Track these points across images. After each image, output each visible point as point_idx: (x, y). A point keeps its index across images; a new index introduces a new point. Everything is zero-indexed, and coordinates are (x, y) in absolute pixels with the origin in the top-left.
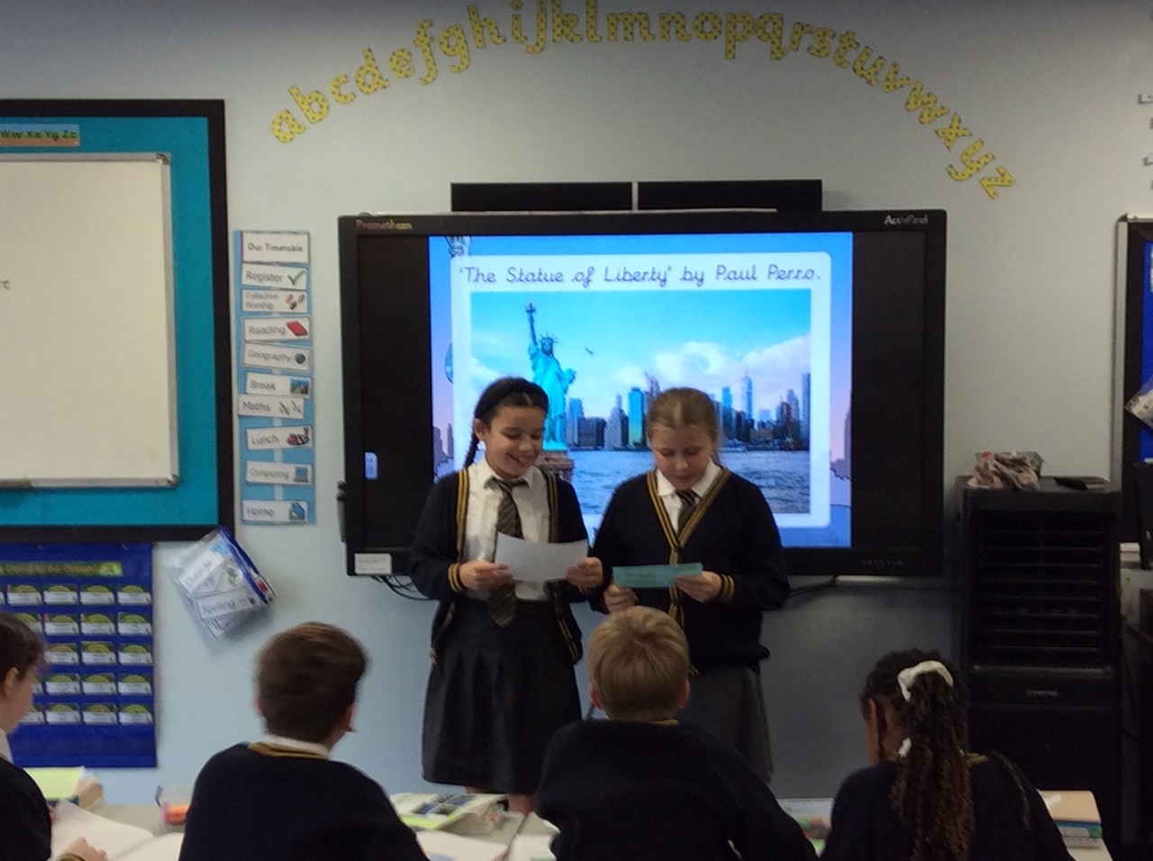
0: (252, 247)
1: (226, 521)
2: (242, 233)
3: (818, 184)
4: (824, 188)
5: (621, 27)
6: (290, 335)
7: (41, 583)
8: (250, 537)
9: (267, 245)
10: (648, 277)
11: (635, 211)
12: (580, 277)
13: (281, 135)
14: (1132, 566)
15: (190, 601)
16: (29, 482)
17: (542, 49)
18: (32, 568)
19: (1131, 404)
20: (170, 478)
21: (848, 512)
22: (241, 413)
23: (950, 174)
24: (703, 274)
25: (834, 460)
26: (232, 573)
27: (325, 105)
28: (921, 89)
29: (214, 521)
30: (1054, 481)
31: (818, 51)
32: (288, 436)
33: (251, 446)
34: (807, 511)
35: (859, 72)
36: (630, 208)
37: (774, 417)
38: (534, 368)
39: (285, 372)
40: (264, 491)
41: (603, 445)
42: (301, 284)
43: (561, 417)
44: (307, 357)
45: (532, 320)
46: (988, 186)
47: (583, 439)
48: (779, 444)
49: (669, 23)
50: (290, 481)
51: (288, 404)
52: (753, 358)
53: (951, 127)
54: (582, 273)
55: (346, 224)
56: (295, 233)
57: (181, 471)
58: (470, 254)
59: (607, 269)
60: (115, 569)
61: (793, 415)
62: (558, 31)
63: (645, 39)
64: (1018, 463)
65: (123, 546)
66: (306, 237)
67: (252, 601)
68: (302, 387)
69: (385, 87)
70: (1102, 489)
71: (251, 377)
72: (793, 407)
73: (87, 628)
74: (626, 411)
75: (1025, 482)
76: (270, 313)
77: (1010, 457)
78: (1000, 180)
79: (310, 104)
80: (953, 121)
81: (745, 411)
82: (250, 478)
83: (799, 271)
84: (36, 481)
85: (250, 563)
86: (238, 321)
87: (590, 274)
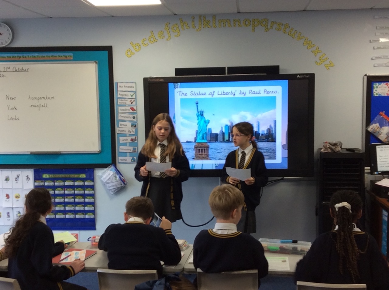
0: (120, 87)
1: (114, 162)
2: (117, 83)
3: (278, 67)
4: (280, 68)
5: (222, 23)
6: (131, 111)
7: (64, 180)
8: (120, 167)
9: (125, 86)
10: (230, 93)
11: (227, 75)
12: (211, 94)
13: (128, 55)
14: (368, 173)
15: (104, 185)
16: (60, 152)
17: (200, 30)
18: (61, 176)
19: (368, 128)
20: (99, 151)
21: (287, 158)
22: (118, 133)
23: (316, 63)
24: (245, 92)
25: (283, 144)
26: (115, 177)
27: (140, 47)
28: (308, 39)
29: (110, 162)
30: (346, 150)
31: (278, 29)
32: (131, 139)
33: (121, 142)
34: (275, 159)
35: (290, 35)
36: (225, 74)
37: (266, 132)
38: (198, 119)
39: (130, 121)
40: (124, 154)
41: (217, 141)
42: (134, 97)
43: (206, 133)
44: (135, 117)
45: (197, 106)
46: (327, 67)
47: (212, 139)
48: (267, 140)
49: (236, 22)
50: (131, 151)
51: (131, 130)
52: (260, 116)
53: (316, 50)
54: (211, 93)
55: (145, 80)
56: (132, 83)
57: (101, 149)
58: (180, 88)
59: (218, 91)
60: (84, 176)
61: (271, 132)
62: (205, 25)
63: (229, 27)
64: (335, 145)
65: (86, 170)
66: (135, 84)
67: (121, 184)
68: (134, 125)
69: (156, 41)
70: (359, 152)
71: (120, 123)
72: (271, 130)
73: (76, 192)
74: (224, 132)
75: (337, 150)
76: (125, 105)
77: (333, 143)
78: (330, 65)
79: (136, 47)
80: (317, 48)
81: (257, 131)
82: (120, 151)
83: (273, 91)
84: (62, 151)
85: (121, 174)
86: (117, 107)
87: (213, 93)
